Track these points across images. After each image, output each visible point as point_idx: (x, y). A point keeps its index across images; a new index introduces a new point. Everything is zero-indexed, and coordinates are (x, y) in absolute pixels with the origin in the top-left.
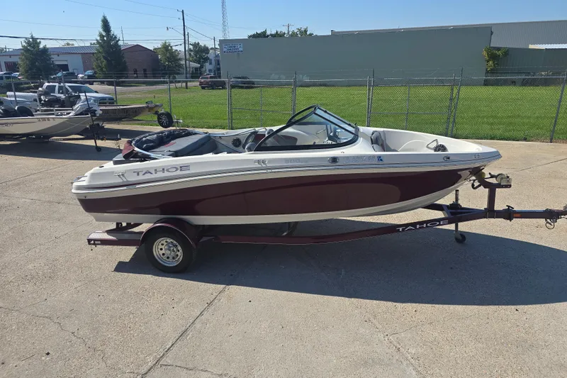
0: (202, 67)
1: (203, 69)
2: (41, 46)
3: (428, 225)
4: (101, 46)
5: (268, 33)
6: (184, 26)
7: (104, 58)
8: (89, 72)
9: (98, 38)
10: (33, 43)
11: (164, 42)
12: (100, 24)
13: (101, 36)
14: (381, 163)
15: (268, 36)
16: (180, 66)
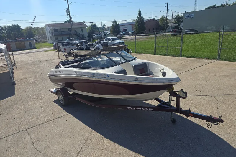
0: (179, 25)
1: (180, 26)
2: (117, 23)
3: (142, 109)
4: (137, 21)
5: (217, 6)
6: (167, 9)
7: (138, 25)
8: (133, 31)
9: (137, 18)
10: (115, 22)
11: (162, 16)
12: (138, 13)
13: (138, 17)
14: (108, 77)
15: (216, 7)
16: (168, 26)
